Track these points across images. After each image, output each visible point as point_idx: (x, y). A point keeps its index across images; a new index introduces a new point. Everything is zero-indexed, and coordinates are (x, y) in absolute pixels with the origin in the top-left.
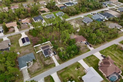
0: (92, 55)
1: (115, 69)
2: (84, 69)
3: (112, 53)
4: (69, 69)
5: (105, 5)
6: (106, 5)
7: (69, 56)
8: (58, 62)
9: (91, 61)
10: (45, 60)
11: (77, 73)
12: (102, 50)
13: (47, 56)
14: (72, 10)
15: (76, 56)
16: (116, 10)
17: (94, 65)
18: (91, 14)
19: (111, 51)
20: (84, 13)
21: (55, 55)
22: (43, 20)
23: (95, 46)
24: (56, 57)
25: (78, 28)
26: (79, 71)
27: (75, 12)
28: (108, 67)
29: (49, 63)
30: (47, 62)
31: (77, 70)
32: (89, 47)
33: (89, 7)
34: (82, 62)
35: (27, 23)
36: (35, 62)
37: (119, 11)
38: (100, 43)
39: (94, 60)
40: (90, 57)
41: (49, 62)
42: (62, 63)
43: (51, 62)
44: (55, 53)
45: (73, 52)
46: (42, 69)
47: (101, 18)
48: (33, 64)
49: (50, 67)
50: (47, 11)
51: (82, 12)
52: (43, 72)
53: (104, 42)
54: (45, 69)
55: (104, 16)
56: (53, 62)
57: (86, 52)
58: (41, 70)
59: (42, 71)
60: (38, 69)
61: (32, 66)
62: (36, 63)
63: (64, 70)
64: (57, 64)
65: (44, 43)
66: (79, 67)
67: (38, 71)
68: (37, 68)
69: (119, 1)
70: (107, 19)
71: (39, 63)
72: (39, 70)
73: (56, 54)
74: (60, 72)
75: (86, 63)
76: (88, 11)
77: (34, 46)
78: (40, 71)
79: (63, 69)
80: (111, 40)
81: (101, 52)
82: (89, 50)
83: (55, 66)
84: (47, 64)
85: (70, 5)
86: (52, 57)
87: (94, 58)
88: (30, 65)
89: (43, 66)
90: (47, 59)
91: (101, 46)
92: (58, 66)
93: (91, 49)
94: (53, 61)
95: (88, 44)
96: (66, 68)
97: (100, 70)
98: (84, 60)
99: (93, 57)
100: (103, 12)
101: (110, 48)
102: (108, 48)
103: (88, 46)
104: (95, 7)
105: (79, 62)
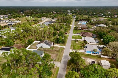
2: (80, 41)
4: (74, 45)
10: (52, 49)
12: (73, 33)
31: (78, 42)
32: (66, 34)
46: (59, 54)
49: (62, 50)
52: (62, 55)
57: (68, 36)
60: (56, 55)
63: (72, 47)
71: (51, 53)
72: (58, 56)
80: (70, 29)
82: (68, 35)
86: (54, 46)
87: (76, 36)
89: (56, 52)
91: (70, 32)
92: (66, 47)
96: (71, 45)
98: (73, 39)
99: (74, 36)
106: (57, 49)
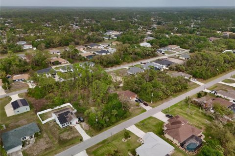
0: (151, 118)
1: (191, 130)
2: (138, 138)
3: (183, 112)
4: (109, 143)
5: (161, 52)
6: (163, 52)
7: (108, 120)
8: (87, 133)
9: (150, 126)
10: (61, 133)
11: (127, 147)
12: (166, 109)
13: (66, 125)
14: (108, 58)
15: (122, 121)
16: (178, 58)
17: (156, 130)
18: (141, 63)
19: (182, 109)
20: (129, 62)
21: (82, 123)
22: (55, 74)
23: (153, 105)
24: (83, 126)
25: (120, 82)
26: (129, 143)
27: (114, 61)
28: (179, 127)
29: (70, 137)
30: (65, 136)
31: (126, 141)
32: (144, 106)
33: (135, 54)
34: (133, 129)
35: (23, 79)
36: (40, 138)
37: (184, 58)
38: (162, 99)
39: (154, 123)
40: (148, 120)
41: (70, 134)
42: (95, 135)
43: (73, 135)
44: (82, 119)
45: (115, 112)
46: (55, 149)
47: (158, 67)
48: (36, 142)
49: (73, 144)
50: (64, 63)
51: (126, 62)
52: (56, 153)
53: (167, 96)
54: (62, 149)
55: (161, 65)
56: (77, 135)
57: (138, 114)
58: (52, 151)
59: (54, 152)
60: (46, 149)
61: (33, 146)
62: (42, 140)
63: (100, 145)
64: (86, 137)
65: (58, 107)
66: (130, 137)
67: (45, 153)
68: (44, 148)
69: (180, 47)
70: (167, 69)
71: (48, 139)
72: (47, 152)
73: (83, 121)
74: (93, 150)
75: (142, 130)
76: (135, 60)
77: (39, 113)
78: (49, 153)
79: (98, 144)
80: (178, 95)
81: (165, 111)
83: (81, 140)
84: (65, 138)
85: (104, 54)
86: (76, 127)
87: (155, 121)
88: (29, 144)
89: (57, 142)
90: (64, 131)
91: (164, 104)
92: (88, 140)
93: (148, 108)
94: (77, 132)
95: (142, 102)
96: (104, 142)
97: (167, 136)
98: (137, 125)
99: (152, 120)
100: (159, 60)
101: (179, 104)
102: (175, 105)
103: (142, 105)
104: (146, 54)
105: (127, 129)
106: (68, 136)
